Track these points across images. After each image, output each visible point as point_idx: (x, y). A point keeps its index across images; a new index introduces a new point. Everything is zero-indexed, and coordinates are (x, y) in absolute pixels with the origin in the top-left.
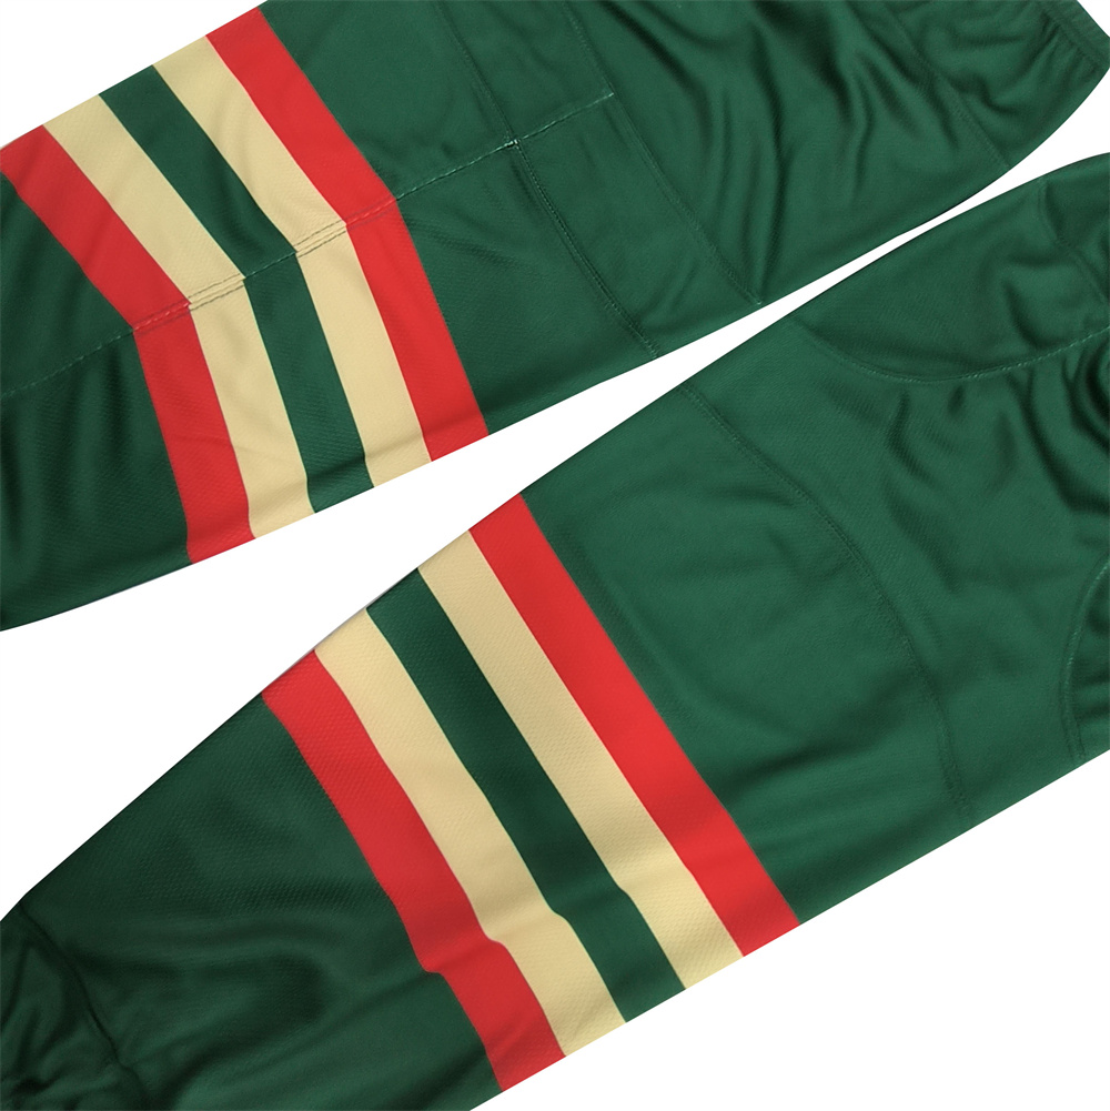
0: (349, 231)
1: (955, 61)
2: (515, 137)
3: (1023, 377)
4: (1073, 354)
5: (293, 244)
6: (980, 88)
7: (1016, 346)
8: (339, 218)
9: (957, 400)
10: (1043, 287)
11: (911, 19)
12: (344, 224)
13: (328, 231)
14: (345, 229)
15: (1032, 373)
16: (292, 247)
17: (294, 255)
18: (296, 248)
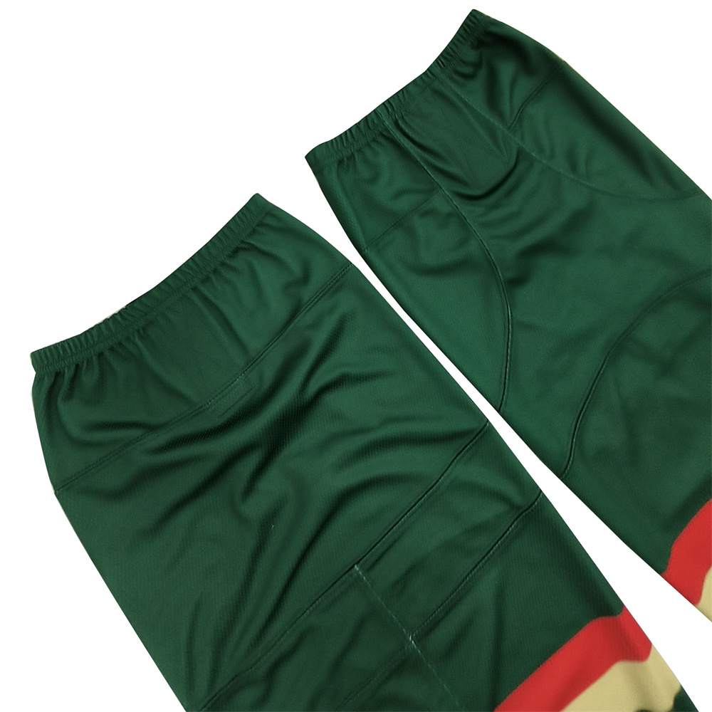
2: (407, 640)
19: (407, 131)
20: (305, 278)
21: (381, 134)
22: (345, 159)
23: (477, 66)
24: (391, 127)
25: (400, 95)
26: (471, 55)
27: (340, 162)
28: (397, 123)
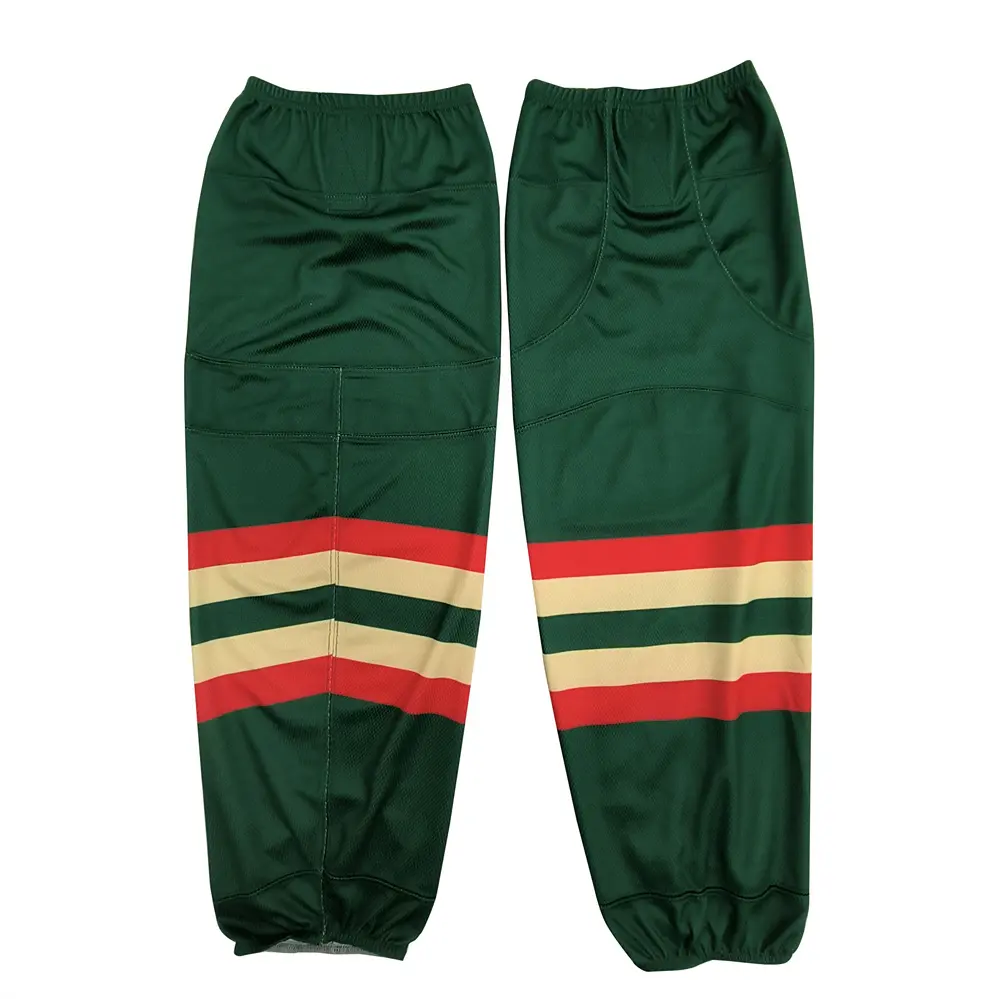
0: (339, 550)
1: (424, 174)
2: (336, 434)
3: (611, 251)
4: (611, 215)
5: (329, 584)
6: (446, 170)
7: (591, 244)
8: (329, 552)
9: (602, 290)
10: (570, 210)
11: (387, 184)
12: (334, 551)
13: (333, 561)
14: (337, 552)
15: (609, 243)
17: (336, 586)
18: (332, 584)
19: (617, 121)
20: (457, 171)
21: (596, 111)
22: (554, 109)
23: (719, 117)
24: (608, 111)
25: (635, 94)
26: (721, 105)
27: (549, 108)
28: (614, 111)
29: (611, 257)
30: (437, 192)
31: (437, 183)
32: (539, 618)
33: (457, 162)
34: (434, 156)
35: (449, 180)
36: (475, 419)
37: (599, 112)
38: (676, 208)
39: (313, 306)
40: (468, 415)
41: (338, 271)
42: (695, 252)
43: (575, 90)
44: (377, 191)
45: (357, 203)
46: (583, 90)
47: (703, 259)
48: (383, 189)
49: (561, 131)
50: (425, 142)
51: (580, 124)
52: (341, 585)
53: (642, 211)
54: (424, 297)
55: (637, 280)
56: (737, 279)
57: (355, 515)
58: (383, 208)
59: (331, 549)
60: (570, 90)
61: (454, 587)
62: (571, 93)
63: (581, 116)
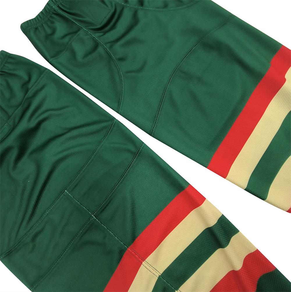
0: (145, 260)
1: (19, 95)
2: (91, 216)
3: (108, 45)
4: (96, 35)
5: (157, 278)
6: (25, 86)
7: (100, 49)
8: (142, 265)
10: (80, 50)
11: (10, 111)
12: (143, 263)
13: (148, 267)
14: (145, 261)
15: (106, 44)
16: (158, 278)
17: (160, 276)
18: (158, 277)
19: (63, 8)
20: (29, 81)
21: (53, 13)
22: (39, 27)
24: (56, 8)
27: (36, 29)
28: (58, 6)
29: (111, 47)
30: (30, 94)
31: (27, 91)
32: (246, 190)
33: (26, 78)
34: (16, 85)
35: (30, 85)
36: (133, 149)
37: (55, 12)
38: (113, 10)
39: (30, 182)
40: (129, 151)
41: (25, 159)
42: (135, 15)
43: (39, 15)
44: (9, 117)
45: (6, 129)
46: (41, 12)
47: (140, 14)
48: (10, 114)
49: (49, 31)
50: (8, 84)
51: (53, 23)
52: (161, 273)
53: (103, 23)
54: (66, 131)
55: (129, 43)
56: (158, 8)
57: (134, 238)
58: (17, 120)
59: (142, 263)
60: (37, 17)
61: (203, 218)
62: (38, 17)
63: (50, 20)
